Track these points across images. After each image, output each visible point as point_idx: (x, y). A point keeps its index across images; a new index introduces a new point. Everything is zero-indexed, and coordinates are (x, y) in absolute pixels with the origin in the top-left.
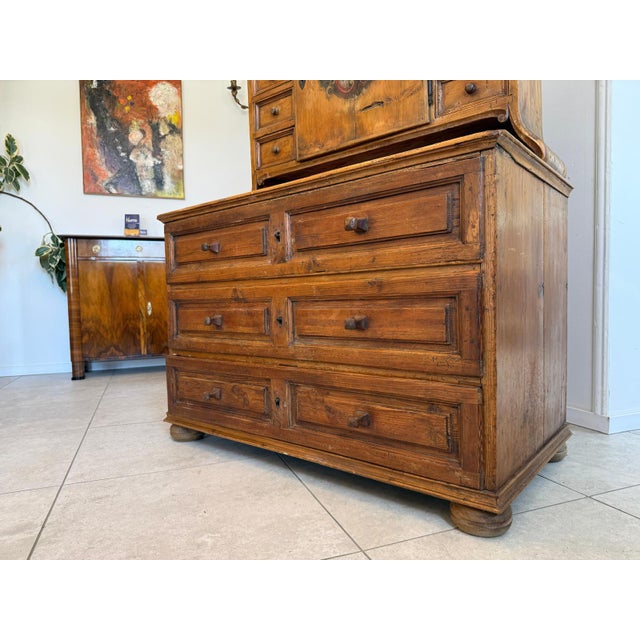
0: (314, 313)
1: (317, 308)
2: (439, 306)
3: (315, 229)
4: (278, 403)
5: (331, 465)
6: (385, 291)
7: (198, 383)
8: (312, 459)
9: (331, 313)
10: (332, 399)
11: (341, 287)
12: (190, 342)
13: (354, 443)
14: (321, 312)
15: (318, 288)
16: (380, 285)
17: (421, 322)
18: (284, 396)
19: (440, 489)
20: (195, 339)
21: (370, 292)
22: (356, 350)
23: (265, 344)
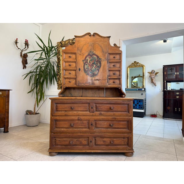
0: (101, 123)
1: (101, 122)
2: (125, 122)
3: (101, 107)
4: (91, 142)
5: (104, 152)
6: (116, 119)
7: (64, 140)
8: (100, 152)
9: (105, 123)
10: (105, 139)
11: (107, 118)
12: (61, 130)
13: (109, 147)
14: (102, 123)
15: (102, 118)
16: (115, 119)
17: (123, 125)
18: (93, 140)
19: (125, 151)
20: (63, 129)
21: (113, 120)
22: (110, 130)
23: (87, 129)
